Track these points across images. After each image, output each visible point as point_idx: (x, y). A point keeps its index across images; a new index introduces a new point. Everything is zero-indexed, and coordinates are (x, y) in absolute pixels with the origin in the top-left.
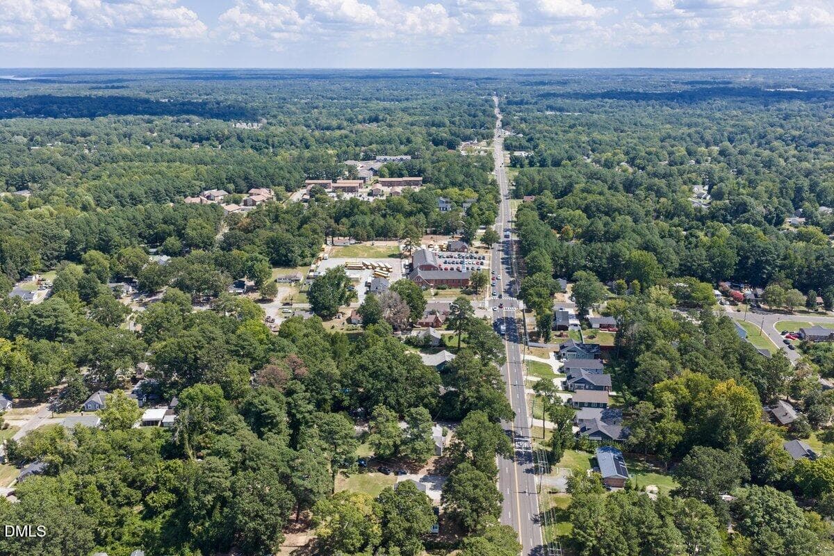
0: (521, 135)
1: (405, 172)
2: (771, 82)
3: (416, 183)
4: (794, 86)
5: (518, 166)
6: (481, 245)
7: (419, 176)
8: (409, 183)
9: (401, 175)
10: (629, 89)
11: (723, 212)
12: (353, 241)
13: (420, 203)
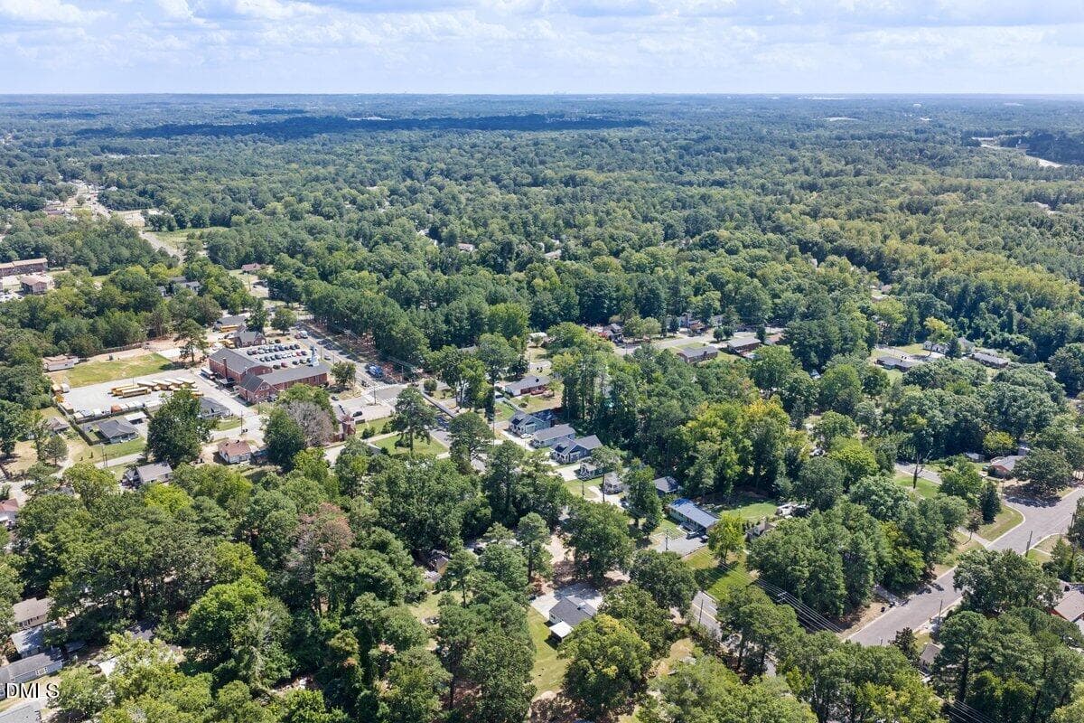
0: (114, 189)
1: (12, 253)
2: (349, 109)
3: (38, 268)
4: (376, 115)
5: (165, 229)
6: (275, 332)
7: (38, 256)
8: (26, 270)
9: (9, 260)
10: (183, 122)
11: (491, 255)
12: (76, 360)
13: (137, 290)
